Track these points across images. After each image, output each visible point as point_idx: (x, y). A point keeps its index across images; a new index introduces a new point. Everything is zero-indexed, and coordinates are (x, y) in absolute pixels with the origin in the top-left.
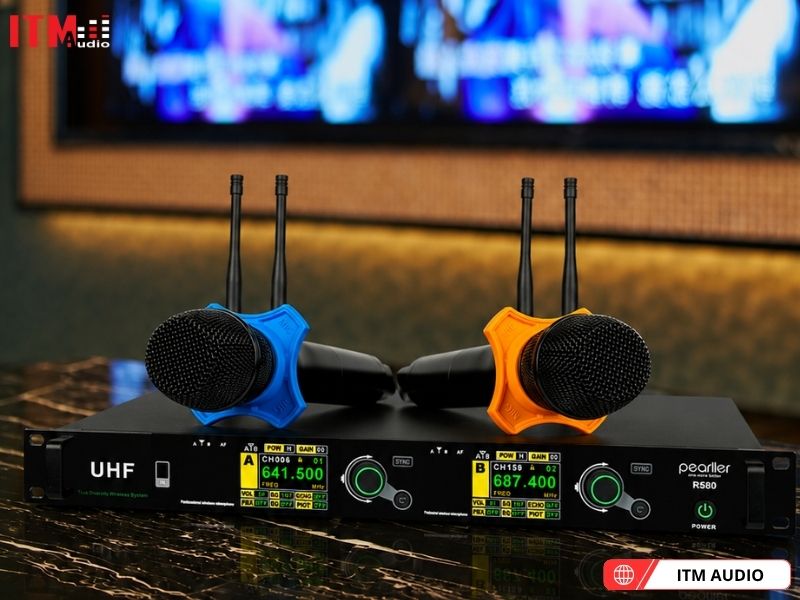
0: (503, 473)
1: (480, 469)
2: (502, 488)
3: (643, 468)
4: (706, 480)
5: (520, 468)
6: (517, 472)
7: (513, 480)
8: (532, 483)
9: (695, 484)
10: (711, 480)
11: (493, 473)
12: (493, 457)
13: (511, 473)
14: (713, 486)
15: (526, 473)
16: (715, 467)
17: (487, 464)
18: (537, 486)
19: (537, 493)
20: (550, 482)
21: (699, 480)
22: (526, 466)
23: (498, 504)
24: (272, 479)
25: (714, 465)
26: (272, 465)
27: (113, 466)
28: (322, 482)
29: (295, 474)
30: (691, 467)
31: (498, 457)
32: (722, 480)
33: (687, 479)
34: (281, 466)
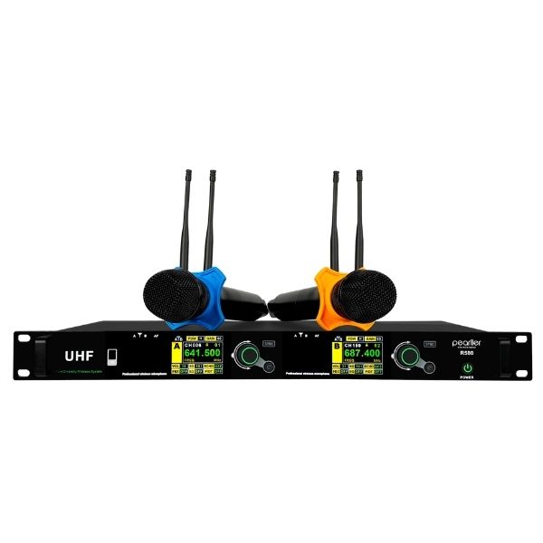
0: (350, 349)
1: (337, 347)
2: (350, 357)
3: (431, 344)
4: (467, 350)
5: (360, 346)
6: (358, 348)
7: (356, 353)
8: (367, 353)
9: (462, 352)
10: (470, 350)
11: (344, 349)
12: (344, 340)
13: (355, 348)
14: (471, 353)
15: (363, 348)
16: (473, 342)
17: (341, 344)
18: (369, 356)
19: (370, 360)
20: (377, 353)
21: (464, 350)
22: (363, 345)
23: (347, 367)
24: (191, 357)
25: (472, 341)
26: (191, 349)
27: (80, 353)
28: (220, 357)
29: (204, 353)
30: (459, 343)
31: (347, 340)
32: (477, 350)
33: (457, 350)
34: (196, 348)
